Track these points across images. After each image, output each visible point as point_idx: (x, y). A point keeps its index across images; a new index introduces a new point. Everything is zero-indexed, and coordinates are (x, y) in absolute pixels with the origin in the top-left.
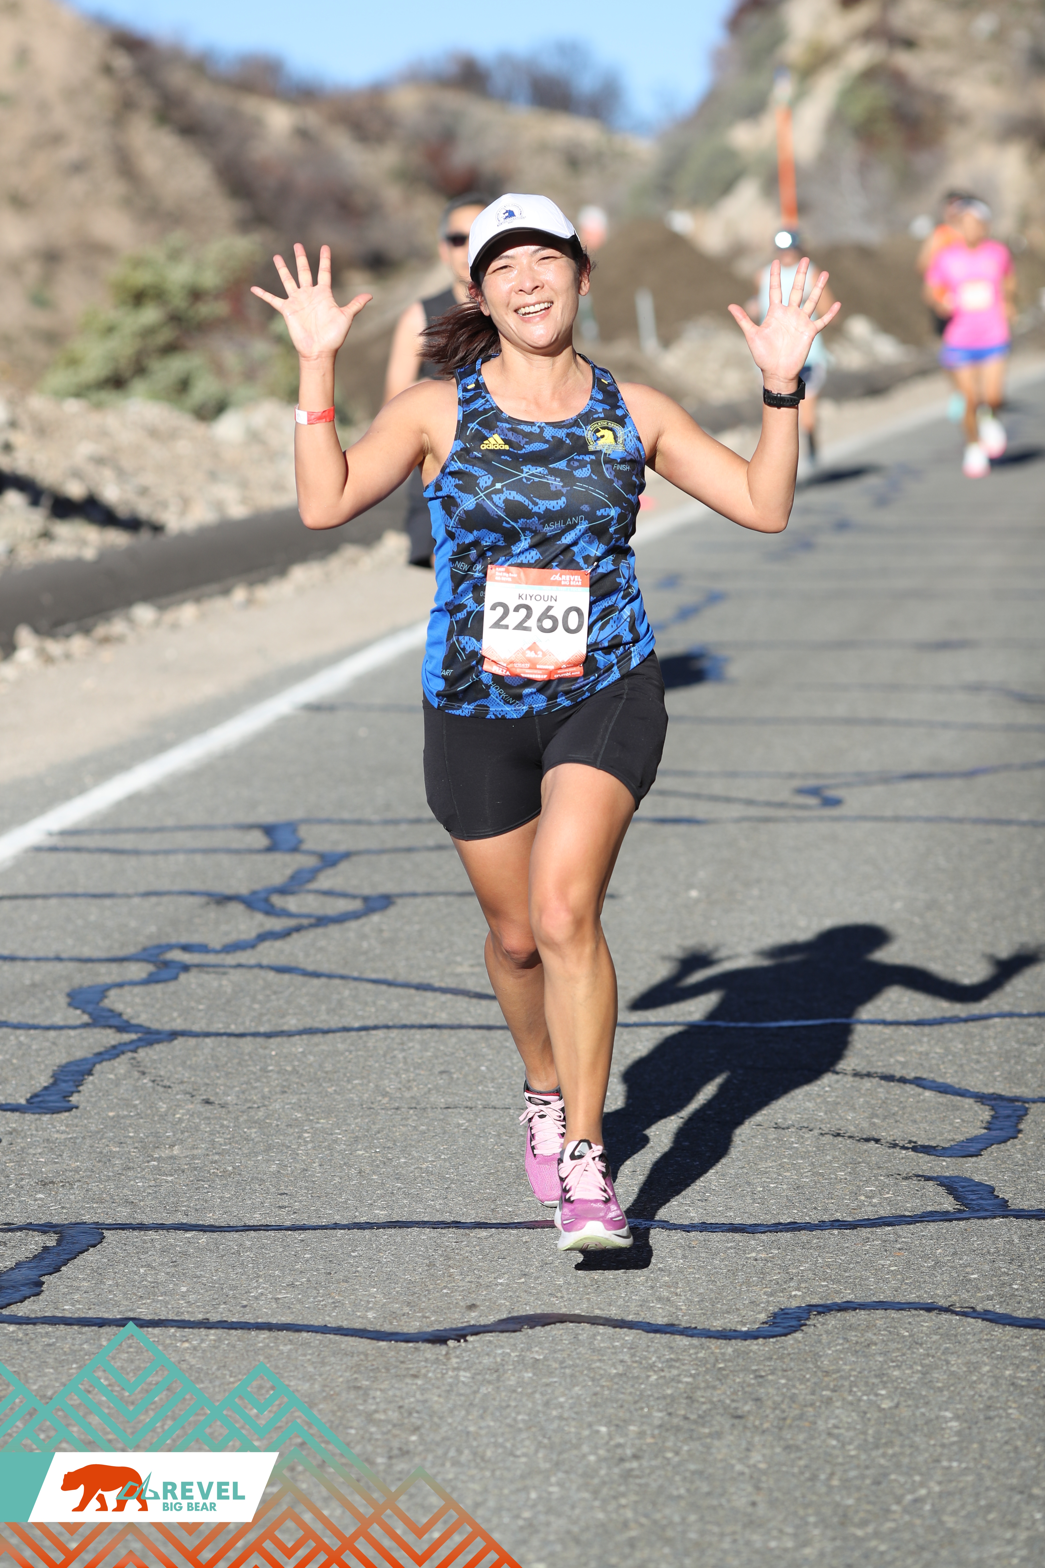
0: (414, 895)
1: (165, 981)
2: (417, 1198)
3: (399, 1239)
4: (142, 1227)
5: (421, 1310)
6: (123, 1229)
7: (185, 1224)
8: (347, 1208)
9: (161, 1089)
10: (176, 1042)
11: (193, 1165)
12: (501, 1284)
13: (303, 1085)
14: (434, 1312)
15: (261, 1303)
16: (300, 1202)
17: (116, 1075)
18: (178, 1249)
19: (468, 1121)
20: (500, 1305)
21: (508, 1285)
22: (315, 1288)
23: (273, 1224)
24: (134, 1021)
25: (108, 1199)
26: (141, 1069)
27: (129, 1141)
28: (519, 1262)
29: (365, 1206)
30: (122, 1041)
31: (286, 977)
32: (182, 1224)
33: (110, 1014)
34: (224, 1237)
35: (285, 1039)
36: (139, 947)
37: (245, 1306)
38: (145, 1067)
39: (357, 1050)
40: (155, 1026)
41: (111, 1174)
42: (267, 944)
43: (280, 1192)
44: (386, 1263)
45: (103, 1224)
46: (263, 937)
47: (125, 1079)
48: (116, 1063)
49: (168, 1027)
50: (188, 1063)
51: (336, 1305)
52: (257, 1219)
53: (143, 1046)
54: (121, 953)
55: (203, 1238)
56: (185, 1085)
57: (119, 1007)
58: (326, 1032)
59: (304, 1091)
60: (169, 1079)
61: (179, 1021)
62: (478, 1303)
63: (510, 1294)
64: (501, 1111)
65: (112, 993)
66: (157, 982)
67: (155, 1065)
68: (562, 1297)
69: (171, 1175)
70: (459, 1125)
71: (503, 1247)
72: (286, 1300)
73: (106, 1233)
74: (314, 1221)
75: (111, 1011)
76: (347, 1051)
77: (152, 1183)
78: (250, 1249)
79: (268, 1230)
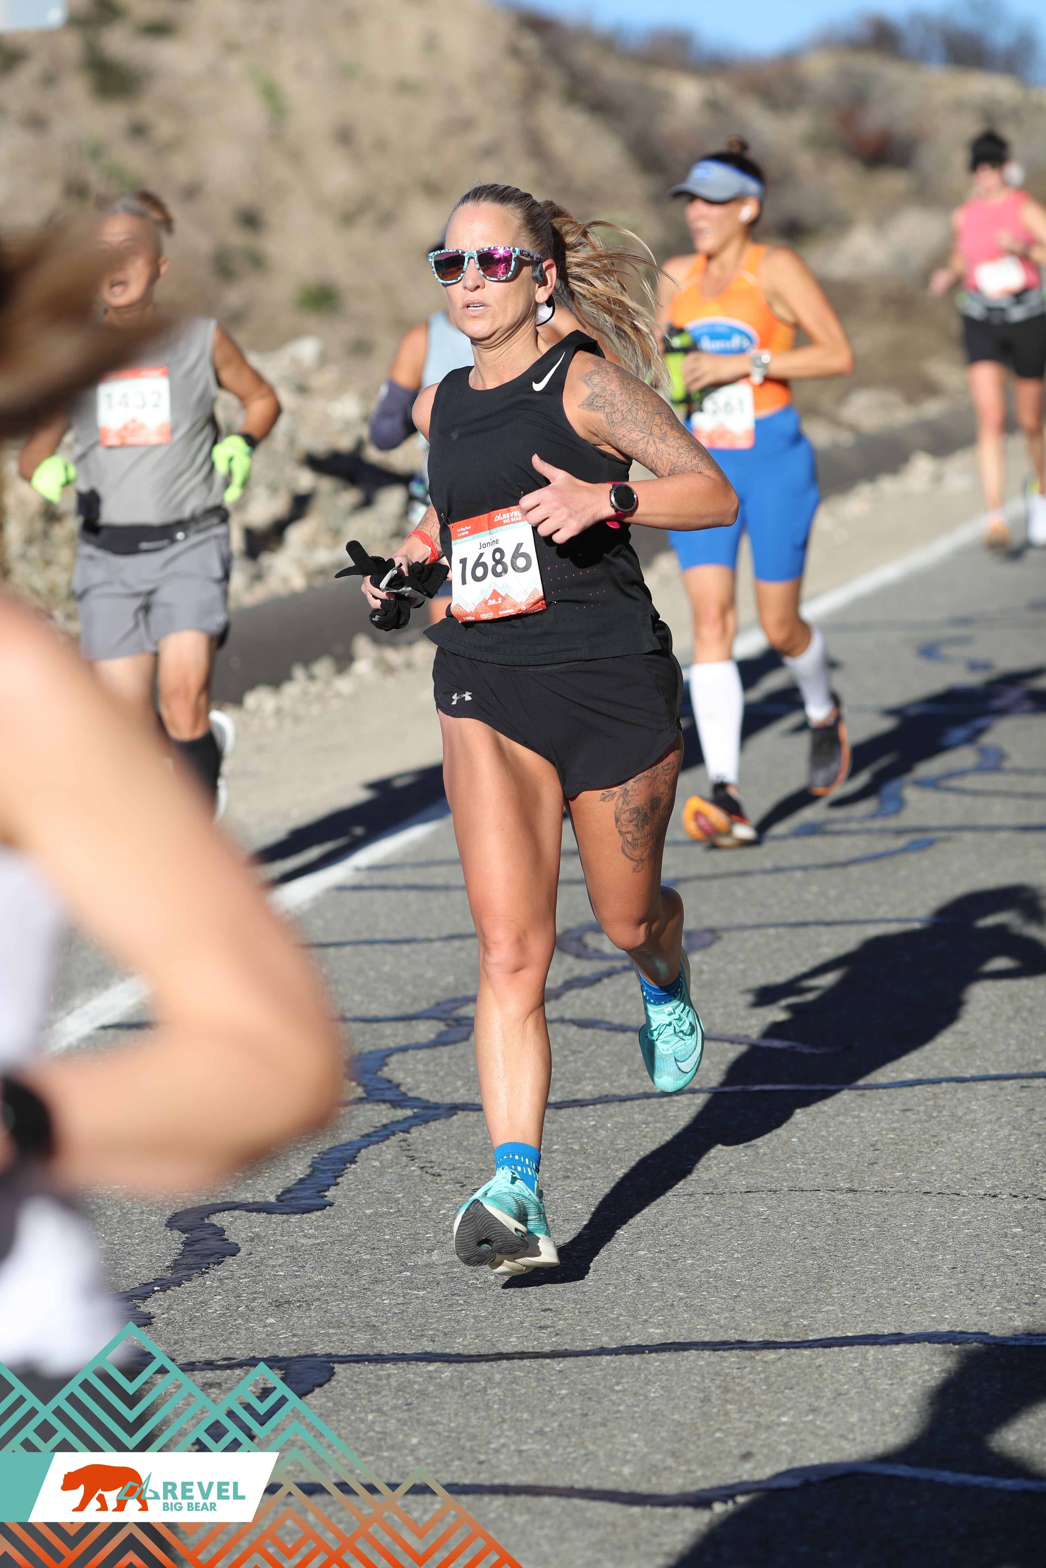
0: (743, 928)
1: (454, 1042)
2: (701, 1312)
3: (672, 1366)
4: (379, 1359)
5: (687, 1462)
6: (357, 1362)
7: (430, 1353)
8: (618, 1326)
9: (429, 1178)
10: (455, 1117)
11: (451, 1275)
12: (785, 1424)
13: (589, 1168)
14: (702, 1464)
15: (502, 1457)
16: (566, 1319)
17: (381, 1162)
18: (416, 1386)
19: (770, 1208)
20: (781, 1453)
21: (792, 1424)
22: (567, 1436)
23: (531, 1350)
24: (411, 1094)
25: (346, 1322)
26: (410, 1153)
27: (383, 1245)
28: (809, 1394)
29: (639, 1323)
30: (396, 1119)
31: (589, 1032)
32: (426, 1353)
33: (387, 1085)
34: (471, 1370)
35: (576, 1109)
36: (433, 1002)
37: (481, 1463)
38: (416, 1150)
39: (656, 1122)
40: (435, 1098)
41: (356, 1289)
42: (573, 993)
43: (544, 1307)
44: (654, 1398)
45: (337, 1356)
46: (570, 985)
47: (390, 1167)
48: (383, 1146)
49: (448, 1100)
50: (465, 1143)
51: (589, 1457)
52: (512, 1344)
53: (416, 1125)
54: (411, 1011)
55: (447, 1371)
56: (457, 1172)
57: (398, 1076)
58: (623, 1100)
59: (589, 1175)
60: (440, 1164)
61: (462, 1091)
62: (754, 1450)
63: (793, 1436)
64: (808, 1194)
65: (394, 1059)
66: (445, 1044)
67: (427, 1148)
68: (854, 1440)
69: (424, 1289)
70: (760, 1214)
71: (791, 1373)
72: (531, 1453)
73: (338, 1368)
74: (578, 1346)
75: (389, 1081)
76: (644, 1123)
77: (401, 1300)
78: (499, 1384)
79: (522, 1358)
